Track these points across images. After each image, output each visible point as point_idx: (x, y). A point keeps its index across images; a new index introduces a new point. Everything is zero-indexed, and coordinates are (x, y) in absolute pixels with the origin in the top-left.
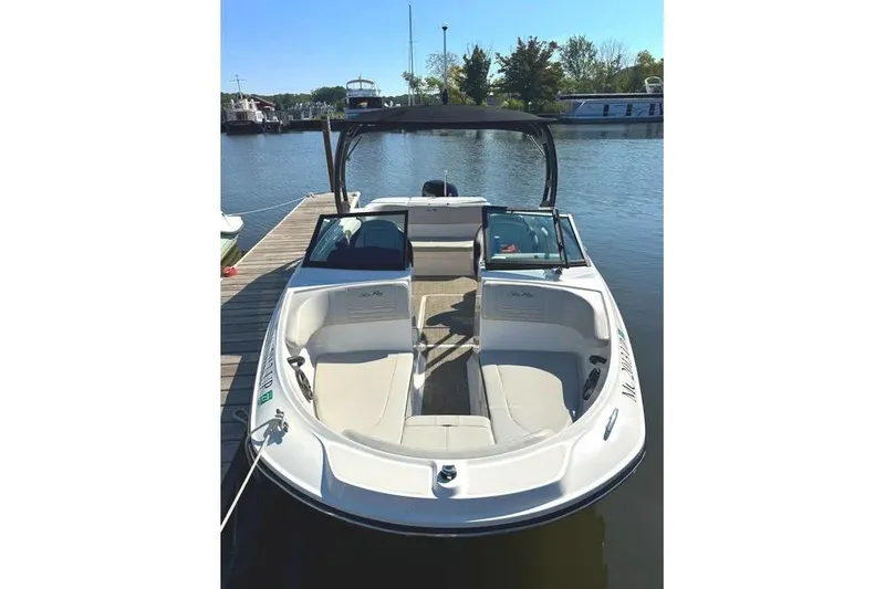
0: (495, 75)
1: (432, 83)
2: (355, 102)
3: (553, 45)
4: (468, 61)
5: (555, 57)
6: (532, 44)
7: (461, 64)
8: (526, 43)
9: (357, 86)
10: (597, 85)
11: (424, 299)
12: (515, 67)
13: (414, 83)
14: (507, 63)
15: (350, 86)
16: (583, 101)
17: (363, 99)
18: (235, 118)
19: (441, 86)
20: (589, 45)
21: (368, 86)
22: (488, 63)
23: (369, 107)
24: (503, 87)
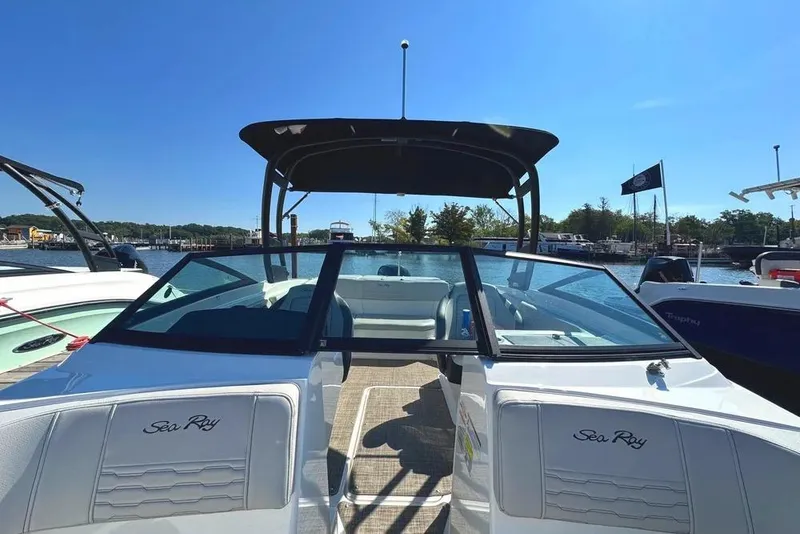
0: (429, 224)
1: (387, 228)
2: (335, 235)
3: (468, 208)
4: (412, 215)
5: (468, 215)
6: (453, 207)
7: (408, 217)
8: (450, 206)
9: (338, 226)
10: (496, 233)
11: (366, 392)
12: (443, 220)
13: (376, 227)
14: (438, 218)
15: (333, 226)
16: (489, 242)
17: (340, 234)
18: (250, 242)
19: (394, 230)
20: (489, 210)
21: (345, 227)
22: (426, 216)
23: (344, 239)
24: (436, 232)
